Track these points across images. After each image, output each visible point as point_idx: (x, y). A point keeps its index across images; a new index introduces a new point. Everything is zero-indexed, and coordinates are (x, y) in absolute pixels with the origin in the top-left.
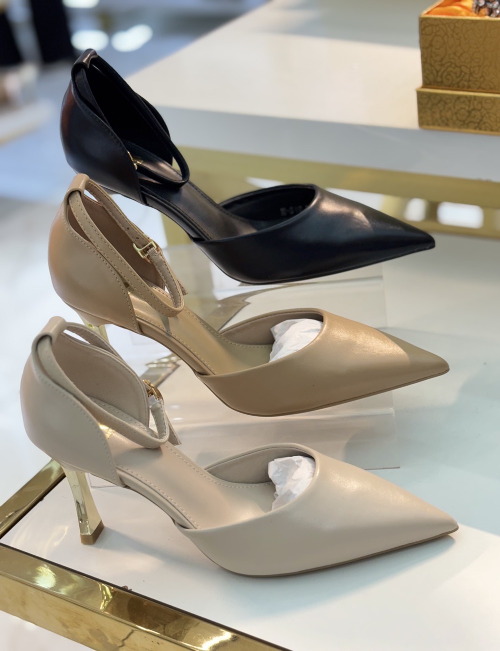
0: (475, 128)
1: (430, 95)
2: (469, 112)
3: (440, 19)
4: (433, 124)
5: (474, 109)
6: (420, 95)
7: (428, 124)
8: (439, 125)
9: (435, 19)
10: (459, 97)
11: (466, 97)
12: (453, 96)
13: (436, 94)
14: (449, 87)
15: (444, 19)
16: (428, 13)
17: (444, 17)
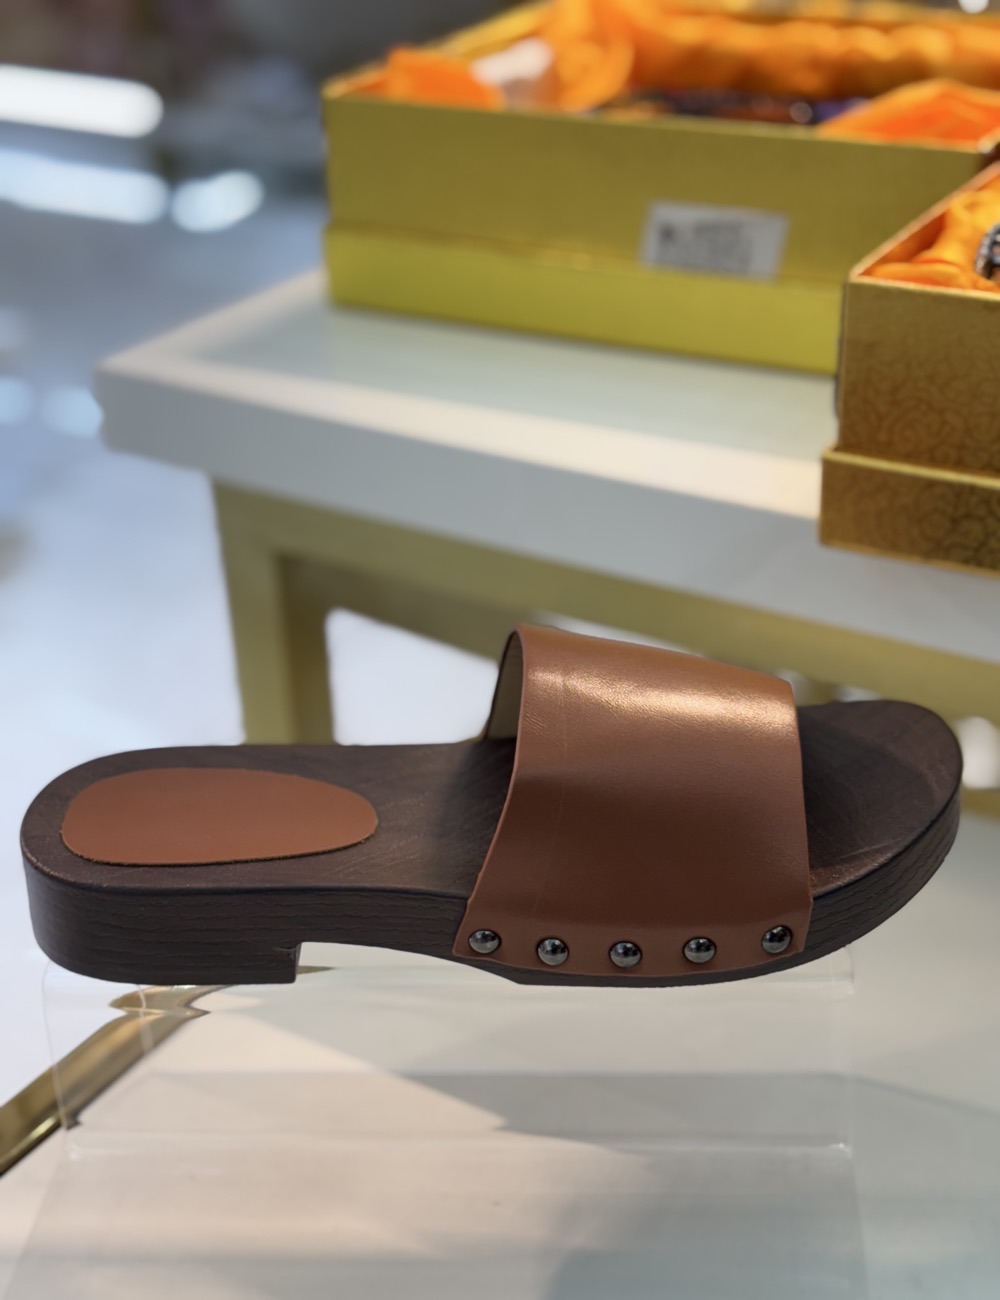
0: (966, 561)
1: (856, 472)
2: (955, 521)
5: (968, 516)
6: (830, 470)
8: (876, 546)
9: (887, 291)
10: (932, 484)
11: (949, 485)
12: (915, 480)
13: (872, 473)
14: (909, 457)
16: (868, 272)
17: (911, 286)
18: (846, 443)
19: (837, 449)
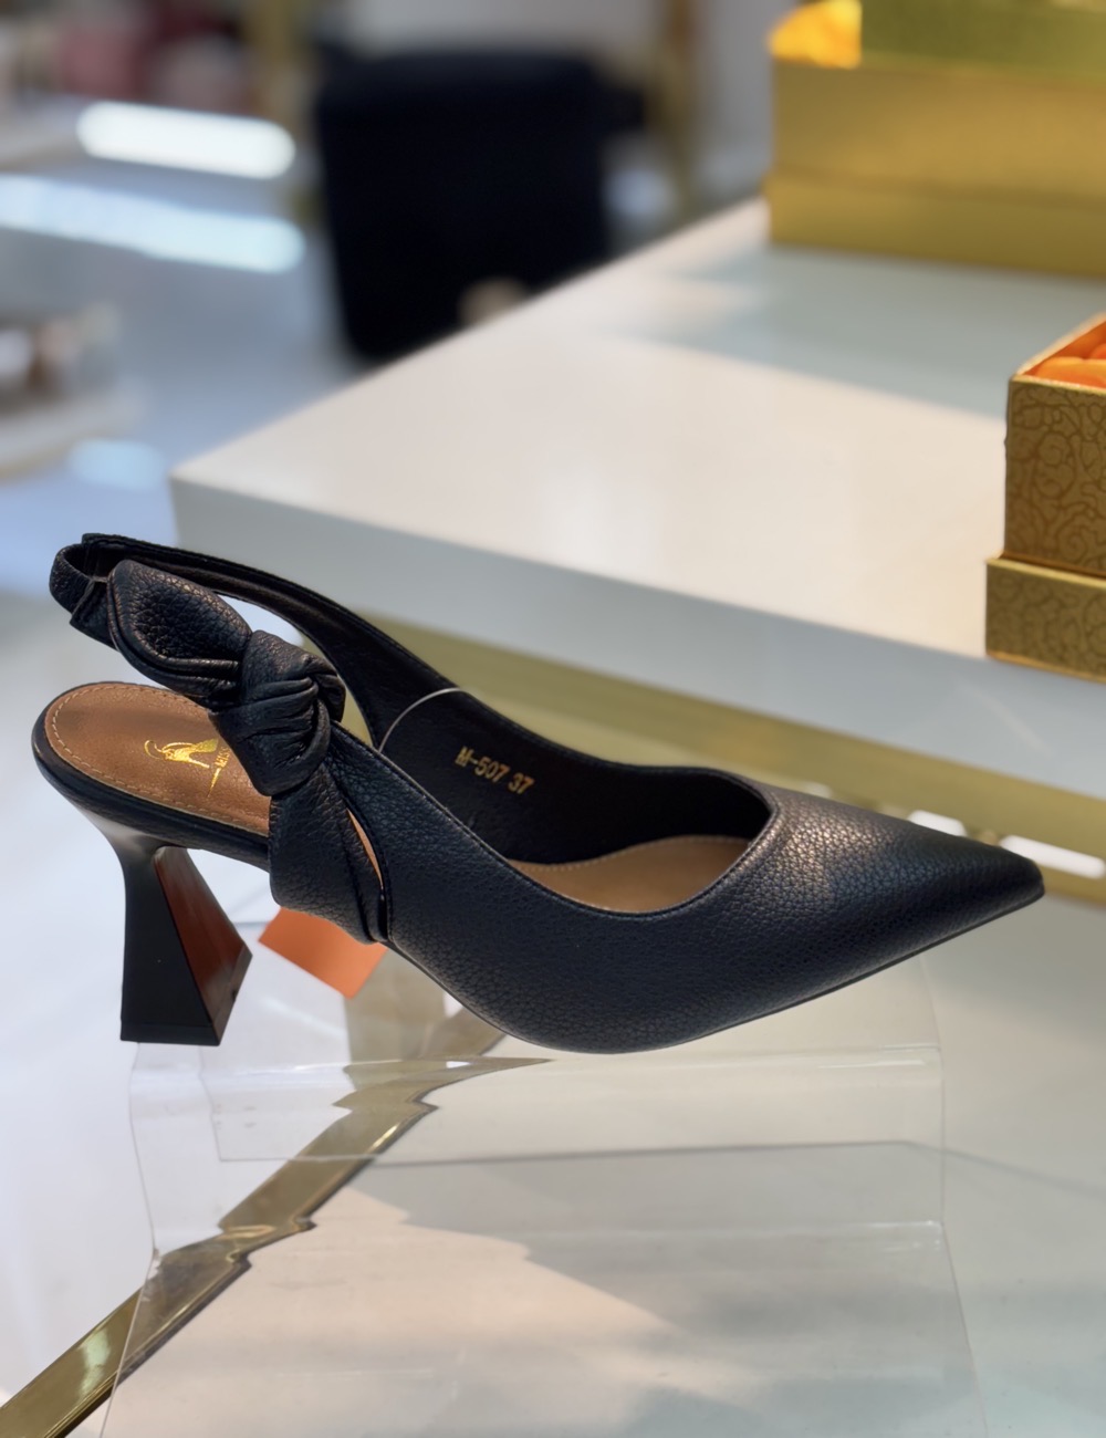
3: (1066, 392)
4: (1025, 653)
6: (995, 576)
7: (1010, 651)
8: (1040, 657)
9: (1053, 390)
13: (1042, 580)
15: (1076, 393)
16: (1033, 372)
17: (1077, 387)
18: (1011, 551)
19: (1003, 557)
